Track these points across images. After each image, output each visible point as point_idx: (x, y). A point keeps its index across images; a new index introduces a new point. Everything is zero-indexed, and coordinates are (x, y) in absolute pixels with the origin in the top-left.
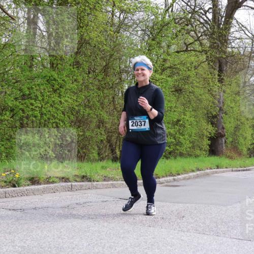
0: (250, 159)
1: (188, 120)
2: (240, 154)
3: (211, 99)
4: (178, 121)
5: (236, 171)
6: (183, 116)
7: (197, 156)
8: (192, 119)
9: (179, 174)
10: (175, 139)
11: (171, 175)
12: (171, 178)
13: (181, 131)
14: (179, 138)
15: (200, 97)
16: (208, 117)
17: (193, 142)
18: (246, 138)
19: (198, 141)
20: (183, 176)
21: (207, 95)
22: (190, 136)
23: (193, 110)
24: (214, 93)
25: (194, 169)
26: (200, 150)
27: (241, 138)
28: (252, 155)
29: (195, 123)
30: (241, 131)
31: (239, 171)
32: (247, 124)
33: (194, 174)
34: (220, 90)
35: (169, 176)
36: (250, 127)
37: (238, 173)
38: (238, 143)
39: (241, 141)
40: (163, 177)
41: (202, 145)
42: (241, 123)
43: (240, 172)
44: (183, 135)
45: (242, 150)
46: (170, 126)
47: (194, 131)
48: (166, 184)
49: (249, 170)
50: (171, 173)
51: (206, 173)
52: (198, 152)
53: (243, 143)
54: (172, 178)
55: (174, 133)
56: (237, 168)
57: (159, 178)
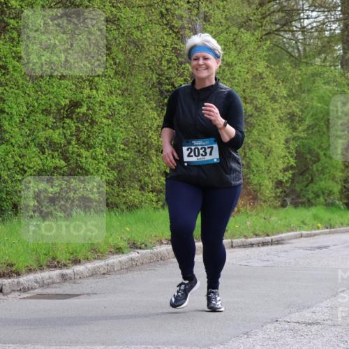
0: (282, 212)
1: (102, 103)
2: (255, 198)
3: (168, 40)
4: (76, 104)
5: (244, 246)
6: (87, 91)
7: (132, 207)
8: (115, 99)
9: (77, 262)
10: (66, 159)
11: (55, 264)
12: (55, 273)
13: (83, 136)
14: (79, 155)
15: (137, 34)
16: (161, 93)
17: (119, 168)
18: (269, 152)
19: (134, 163)
20: (89, 266)
21: (157, 29)
22: (111, 149)
23: (116, 73)
24: (177, 23)
25: (122, 244)
26: (142, 188)
27: (256, 152)
28: (288, 200)
29: (124, 112)
30: (255, 132)
31: (252, 245)
32: (274, 110)
33: (123, 258)
34: (195, 12)
35: (49, 267)
36: (281, 120)
37: (248, 251)
38: (248, 167)
39: (256, 161)
40: (30, 271)
41: (147, 175)
42: (256, 108)
43: (255, 249)
44: (90, 147)
45: (260, 185)
46: (51, 119)
47: (121, 136)
48: (39, 291)
49: (278, 242)
50: (54, 259)
51: (156, 255)
52: (134, 195)
53: (263, 165)
54: (58, 272)
55: (63, 141)
56: (246, 237)
57: (18, 274)
